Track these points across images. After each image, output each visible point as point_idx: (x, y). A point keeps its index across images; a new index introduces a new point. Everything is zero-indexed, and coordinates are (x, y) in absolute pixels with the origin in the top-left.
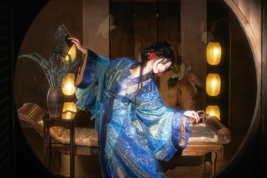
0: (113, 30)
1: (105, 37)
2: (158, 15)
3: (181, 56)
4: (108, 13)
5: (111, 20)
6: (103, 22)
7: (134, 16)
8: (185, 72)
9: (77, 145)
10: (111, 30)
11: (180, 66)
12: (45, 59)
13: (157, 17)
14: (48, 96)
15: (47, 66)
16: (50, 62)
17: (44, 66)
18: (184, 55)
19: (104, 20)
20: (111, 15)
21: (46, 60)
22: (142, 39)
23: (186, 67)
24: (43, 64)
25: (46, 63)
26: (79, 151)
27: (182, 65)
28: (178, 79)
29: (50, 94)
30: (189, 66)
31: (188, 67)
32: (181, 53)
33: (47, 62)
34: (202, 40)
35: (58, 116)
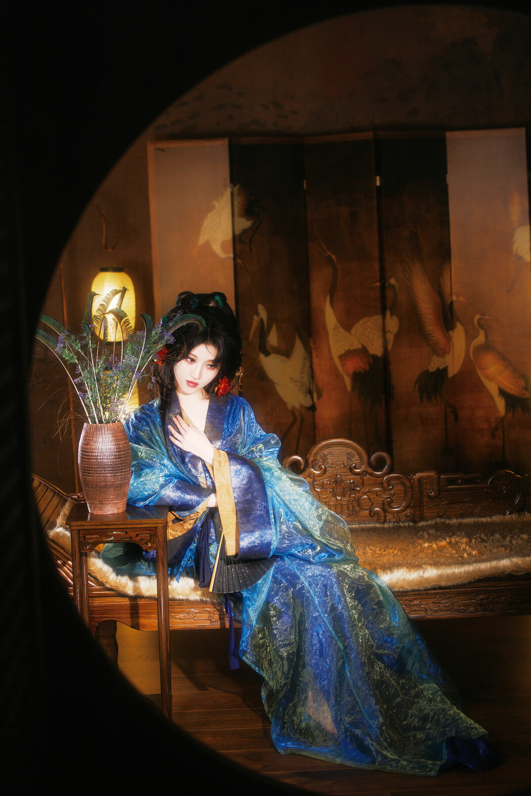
0: (245, 231)
1: (222, 255)
2: (381, 180)
3: (452, 303)
4: (228, 180)
5: (236, 203)
6: (211, 208)
7: (305, 188)
8: (467, 351)
9: (174, 600)
10: (238, 231)
11: (451, 332)
12: (68, 333)
13: (377, 187)
14: (82, 448)
15: (77, 353)
16: (84, 342)
17: (67, 355)
18: (461, 298)
19: (215, 203)
20: (235, 185)
21: (72, 334)
22: (334, 257)
23: (470, 337)
24: (64, 347)
25: (72, 346)
26: (182, 616)
27: (456, 331)
28: (447, 375)
29: (87, 443)
30: (478, 333)
31: (475, 337)
32: (451, 295)
33: (76, 341)
34: (515, 251)
35: (116, 511)
